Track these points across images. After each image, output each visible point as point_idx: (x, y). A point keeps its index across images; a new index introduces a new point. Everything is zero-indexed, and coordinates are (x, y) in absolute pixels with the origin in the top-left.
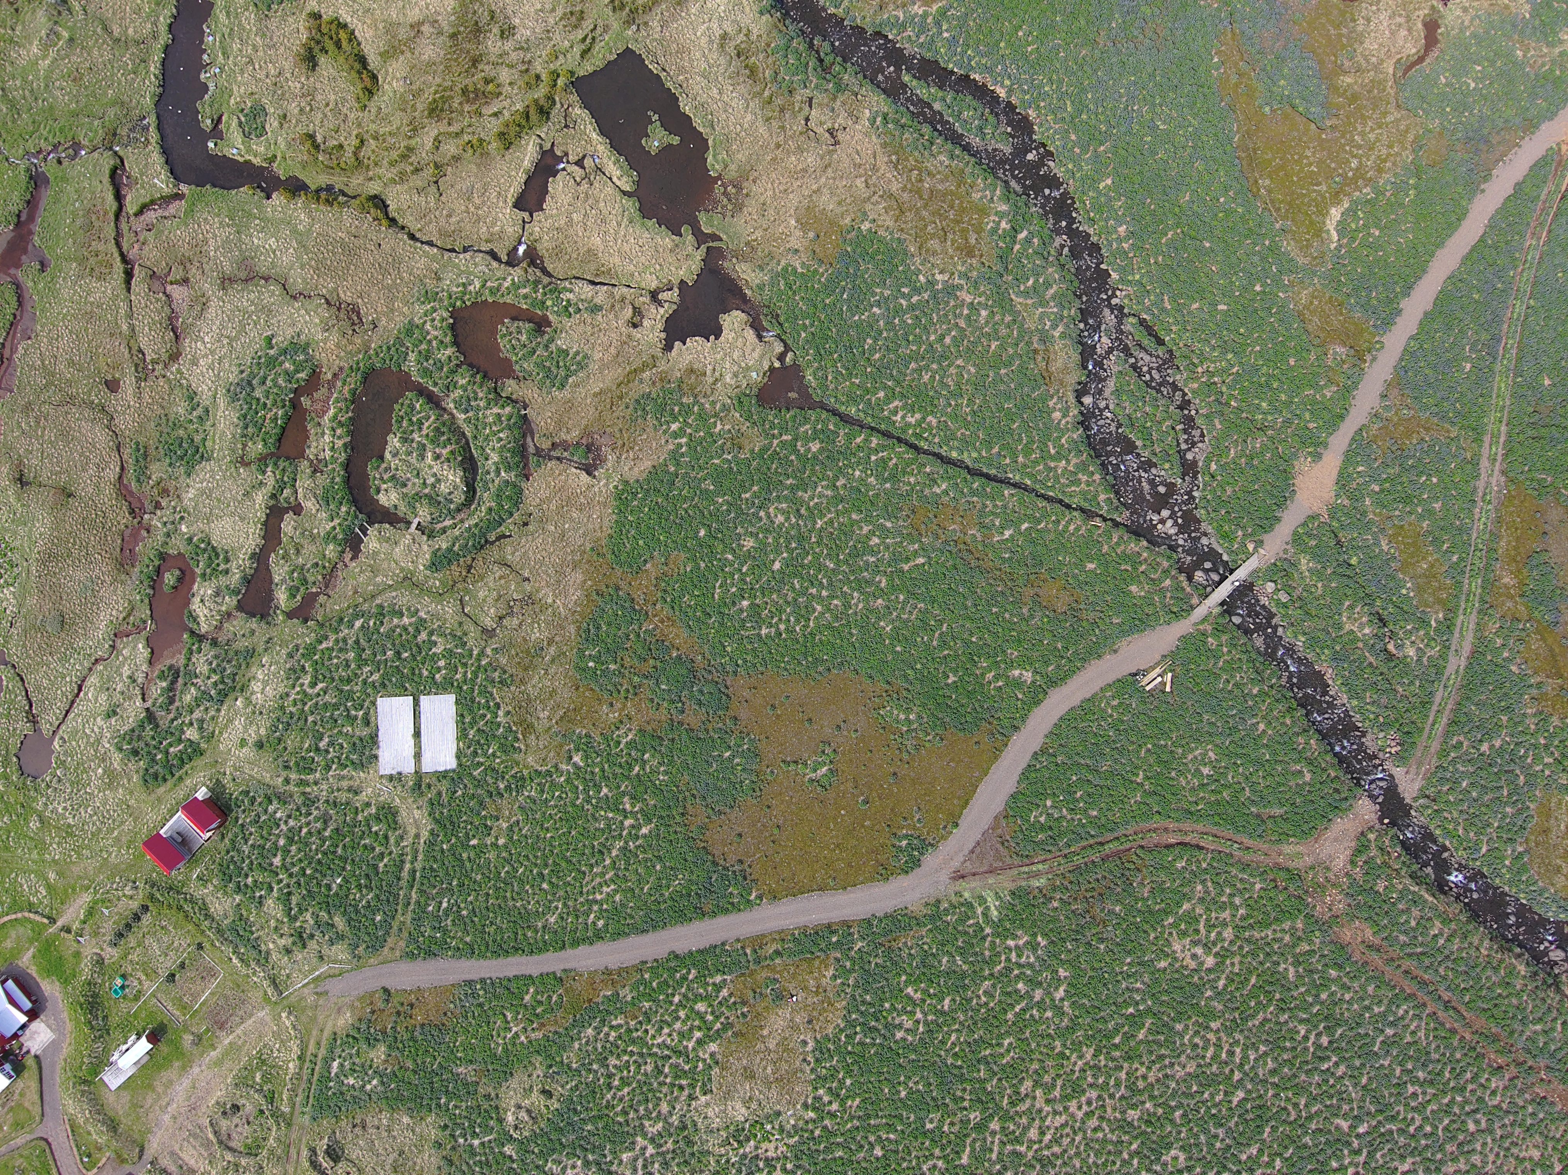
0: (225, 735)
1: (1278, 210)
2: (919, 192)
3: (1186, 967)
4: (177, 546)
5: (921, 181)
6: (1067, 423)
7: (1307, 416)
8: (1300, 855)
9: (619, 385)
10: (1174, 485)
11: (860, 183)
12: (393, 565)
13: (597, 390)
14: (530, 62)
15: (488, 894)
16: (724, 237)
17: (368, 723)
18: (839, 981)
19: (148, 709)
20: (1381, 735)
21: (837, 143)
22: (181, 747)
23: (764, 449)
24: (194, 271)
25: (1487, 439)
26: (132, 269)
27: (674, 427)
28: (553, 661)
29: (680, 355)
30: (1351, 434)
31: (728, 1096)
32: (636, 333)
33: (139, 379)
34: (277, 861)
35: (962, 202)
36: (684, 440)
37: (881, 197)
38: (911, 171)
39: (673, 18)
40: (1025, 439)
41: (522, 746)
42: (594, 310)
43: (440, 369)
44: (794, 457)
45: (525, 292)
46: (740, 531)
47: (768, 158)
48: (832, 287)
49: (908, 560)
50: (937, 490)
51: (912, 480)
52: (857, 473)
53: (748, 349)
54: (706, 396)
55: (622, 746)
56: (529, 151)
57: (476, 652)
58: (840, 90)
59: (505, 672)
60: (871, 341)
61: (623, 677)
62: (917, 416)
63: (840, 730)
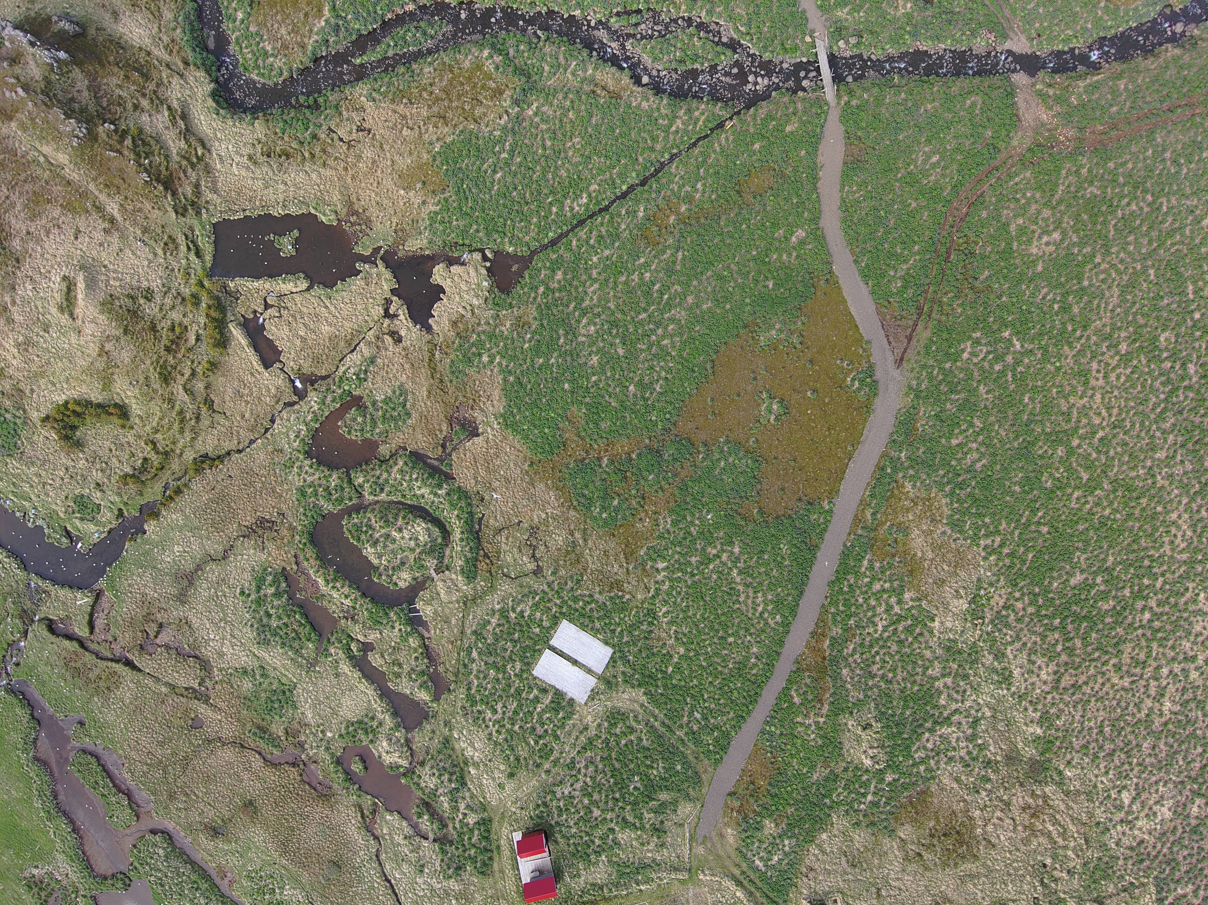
0: (488, 796)
2: (438, 99)
3: (1051, 255)
4: (338, 748)
6: (653, 101)
8: (1024, 137)
9: (433, 377)
10: (738, 60)
11: (406, 132)
12: (451, 605)
13: (425, 393)
14: (178, 293)
15: (711, 682)
16: (381, 244)
17: (544, 691)
18: (918, 484)
19: (435, 840)
20: (979, 40)
21: (369, 131)
22: (476, 832)
23: (539, 310)
24: (159, 615)
26: (127, 659)
27: (485, 359)
28: (585, 540)
29: (439, 324)
31: (946, 606)
32: (406, 343)
33: (206, 702)
34: (596, 813)
35: (464, 76)
36: (498, 359)
37: (425, 124)
38: (421, 95)
39: (215, 182)
40: (645, 135)
41: (627, 597)
42: (372, 361)
43: (342, 489)
44: (557, 295)
45: (329, 398)
46: (582, 360)
47: (349, 181)
48: (462, 194)
49: (674, 263)
50: (641, 214)
51: (623, 226)
52: (595, 259)
53: (465, 277)
54: (479, 324)
55: (672, 530)
56: (237, 334)
57: (546, 587)
58: (337, 107)
59: (572, 577)
60: (515, 194)
61: (627, 499)
62: (585, 195)
63: (755, 379)
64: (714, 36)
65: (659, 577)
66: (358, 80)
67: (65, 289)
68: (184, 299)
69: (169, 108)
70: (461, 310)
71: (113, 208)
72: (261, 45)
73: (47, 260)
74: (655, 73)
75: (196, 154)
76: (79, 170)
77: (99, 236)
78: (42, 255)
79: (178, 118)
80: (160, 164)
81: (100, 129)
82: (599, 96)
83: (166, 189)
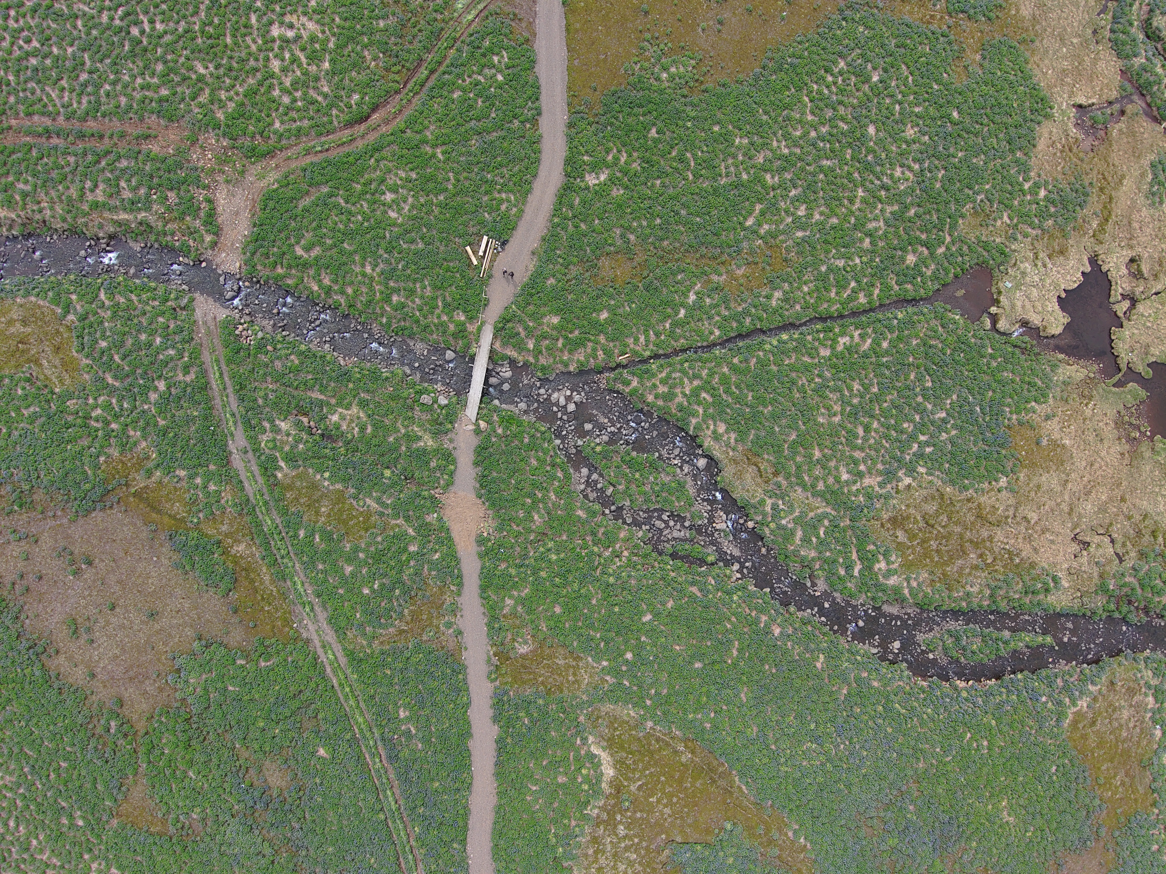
1: (658, 740)
2: (976, 544)
3: (292, 12)
5: (980, 555)
6: (708, 428)
7: (513, 571)
8: (261, 177)
9: (1111, 198)
13: (1125, 182)
16: (1114, 389)
20: (260, 335)
21: (1075, 538)
23: (953, 226)
25: (343, 660)
27: (1042, 193)
29: (1080, 260)
30: (465, 581)
32: (1126, 253)
36: (1027, 185)
37: (1007, 517)
38: (995, 559)
47: (1124, 483)
48: (994, 407)
49: (762, 213)
51: (805, 288)
52: (857, 260)
53: (1028, 304)
54: (1035, 237)
60: (927, 384)
62: (839, 347)
70: (1049, 265)
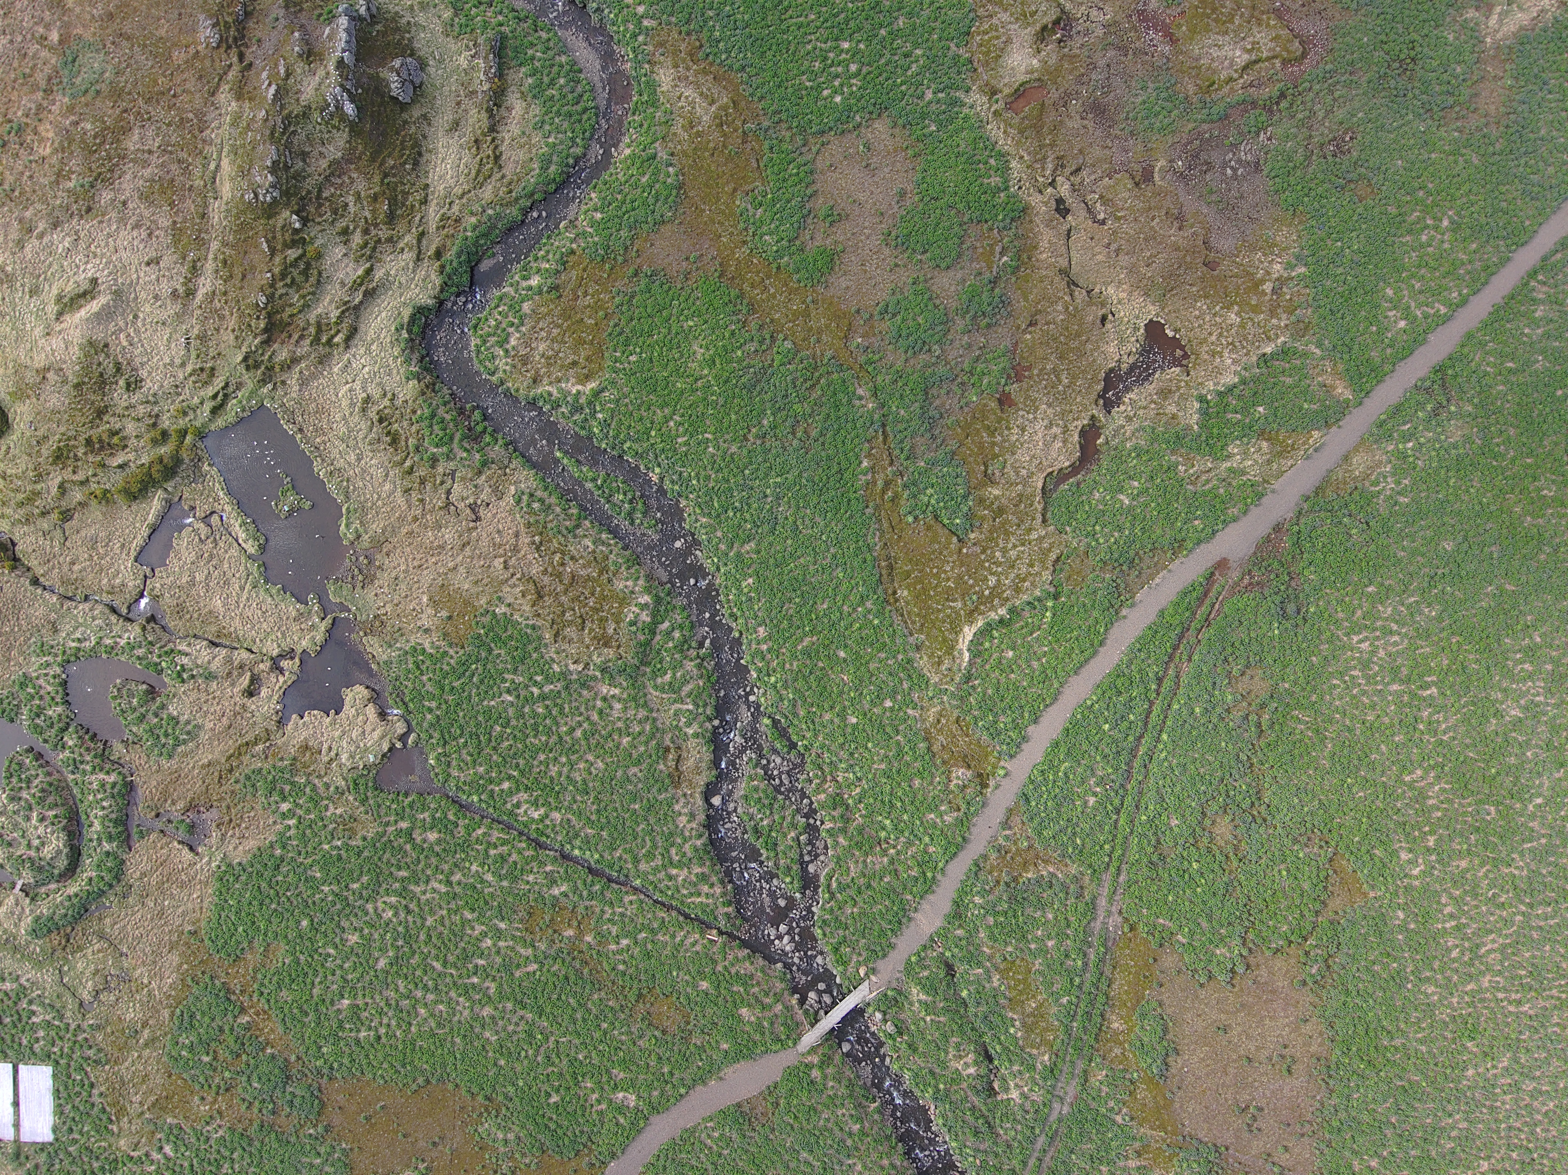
1: (914, 622)
2: (559, 576)
5: (563, 564)
6: (692, 829)
7: (927, 839)
9: (229, 758)
11: (498, 563)
13: (205, 761)
14: (157, 416)
16: (352, 608)
21: (478, 519)
23: (378, 836)
27: (285, 807)
28: (146, 1045)
29: (296, 729)
32: (251, 704)
35: (603, 590)
36: (292, 822)
37: (520, 578)
38: (554, 553)
39: (313, 376)
40: (649, 843)
41: (115, 1128)
42: (210, 676)
43: (52, 726)
44: (408, 847)
45: (140, 652)
46: (345, 924)
47: (404, 531)
48: (461, 670)
49: (518, 966)
50: (556, 891)
51: (531, 878)
52: (474, 868)
53: (368, 728)
54: (319, 777)
55: (212, 1142)
56: (155, 504)
57: (73, 1027)
58: (485, 464)
59: (100, 1050)
60: (498, 729)
61: (215, 1070)
62: (542, 811)
63: (435, 1144)
64: (809, 853)
65: (155, 1156)
66: (534, 466)
67: (82, 290)
68: (154, 425)
69: (369, 271)
70: (325, 746)
71: (205, 285)
72: (511, 330)
73: (107, 244)
74: (731, 806)
75: (333, 337)
76: (226, 218)
77: (165, 288)
78: (109, 235)
79: (363, 288)
80: (291, 305)
81: (286, 214)
82: (665, 759)
83: (266, 330)
